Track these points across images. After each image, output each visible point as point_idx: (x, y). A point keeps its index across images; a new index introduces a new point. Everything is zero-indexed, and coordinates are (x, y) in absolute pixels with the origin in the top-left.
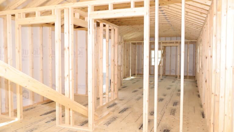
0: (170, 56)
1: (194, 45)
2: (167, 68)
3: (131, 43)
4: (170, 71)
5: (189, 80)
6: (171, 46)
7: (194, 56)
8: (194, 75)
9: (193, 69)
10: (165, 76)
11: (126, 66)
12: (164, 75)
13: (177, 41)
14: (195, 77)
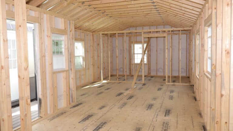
0: (157, 51)
1: (187, 36)
2: (153, 67)
3: (101, 35)
4: (157, 70)
5: (182, 84)
6: (157, 37)
7: (188, 50)
8: (188, 75)
9: (186, 68)
10: (149, 78)
11: (96, 67)
12: (149, 76)
13: (164, 30)
14: (189, 77)
